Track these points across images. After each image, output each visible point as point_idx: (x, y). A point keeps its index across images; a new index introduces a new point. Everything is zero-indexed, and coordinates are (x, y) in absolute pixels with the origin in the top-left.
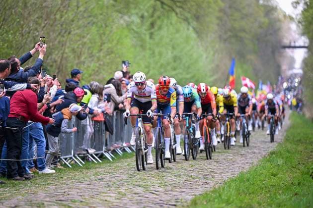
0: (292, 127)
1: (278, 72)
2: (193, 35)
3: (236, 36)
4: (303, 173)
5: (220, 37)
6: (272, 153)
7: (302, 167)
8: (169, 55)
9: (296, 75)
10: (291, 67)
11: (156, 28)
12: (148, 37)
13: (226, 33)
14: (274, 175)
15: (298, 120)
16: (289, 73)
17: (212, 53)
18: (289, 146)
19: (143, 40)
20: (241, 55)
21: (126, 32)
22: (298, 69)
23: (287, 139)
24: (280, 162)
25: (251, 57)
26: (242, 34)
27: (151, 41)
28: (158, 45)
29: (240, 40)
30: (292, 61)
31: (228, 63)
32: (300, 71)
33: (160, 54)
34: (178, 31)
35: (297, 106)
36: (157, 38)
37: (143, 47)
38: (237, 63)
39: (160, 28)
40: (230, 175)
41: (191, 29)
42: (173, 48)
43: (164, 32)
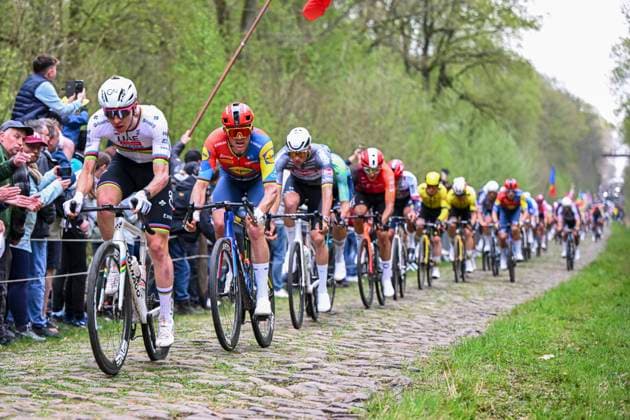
0: (613, 236)
1: (599, 181)
2: (513, 143)
3: (556, 144)
4: (624, 283)
5: (540, 145)
6: (593, 264)
7: (623, 278)
8: (488, 162)
9: (616, 185)
10: (612, 176)
11: (475, 135)
12: (466, 145)
13: (545, 140)
14: (595, 285)
15: (619, 230)
16: (611, 182)
17: (531, 161)
18: (610, 256)
19: (461, 148)
20: (561, 163)
21: (445, 140)
22: (619, 178)
23: (608, 249)
24: (601, 272)
25: (572, 166)
26: (562, 142)
27: (470, 149)
28: (476, 152)
29: (561, 148)
30: (613, 169)
31: (546, 172)
32: (622, 181)
33: (479, 163)
34: (497, 139)
35: (618, 216)
36: (476, 145)
37: (462, 155)
38: (557, 172)
39: (479, 135)
40: (550, 286)
41: (510, 137)
42: (493, 155)
43: (483, 140)
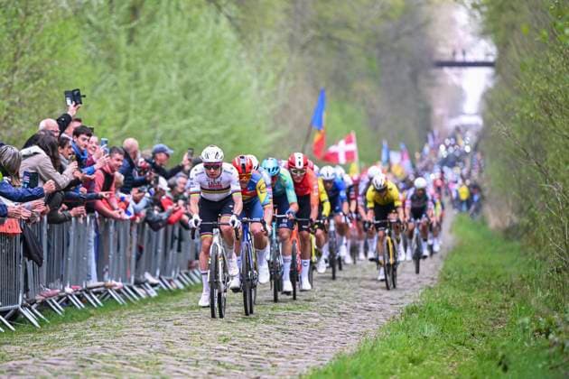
0: (458, 249)
1: (425, 126)
2: (230, 35)
3: (330, 38)
4: (481, 357)
5: (291, 40)
6: (411, 310)
7: (479, 344)
8: (172, 81)
9: (467, 127)
10: (456, 111)
11: (143, 19)
12: (123, 39)
13: (304, 31)
14: (415, 361)
15: (472, 234)
16: (452, 124)
17: (272, 77)
18: (450, 293)
19: (112, 48)
20: (340, 82)
21: (72, 27)
22: (471, 115)
23: (446, 278)
24: (430, 330)
25: (364, 87)
26: (340, 34)
27: (131, 49)
28: (146, 58)
29: (339, 47)
30: (458, 95)
31: (311, 102)
32: (477, 121)
33: (153, 79)
34: (192, 26)
35: (469, 202)
36: (145, 42)
37: (112, 62)
38: (330, 101)
39: (152, 19)
40: (312, 362)
41: (224, 21)
42: (183, 65)
43: (161, 29)
